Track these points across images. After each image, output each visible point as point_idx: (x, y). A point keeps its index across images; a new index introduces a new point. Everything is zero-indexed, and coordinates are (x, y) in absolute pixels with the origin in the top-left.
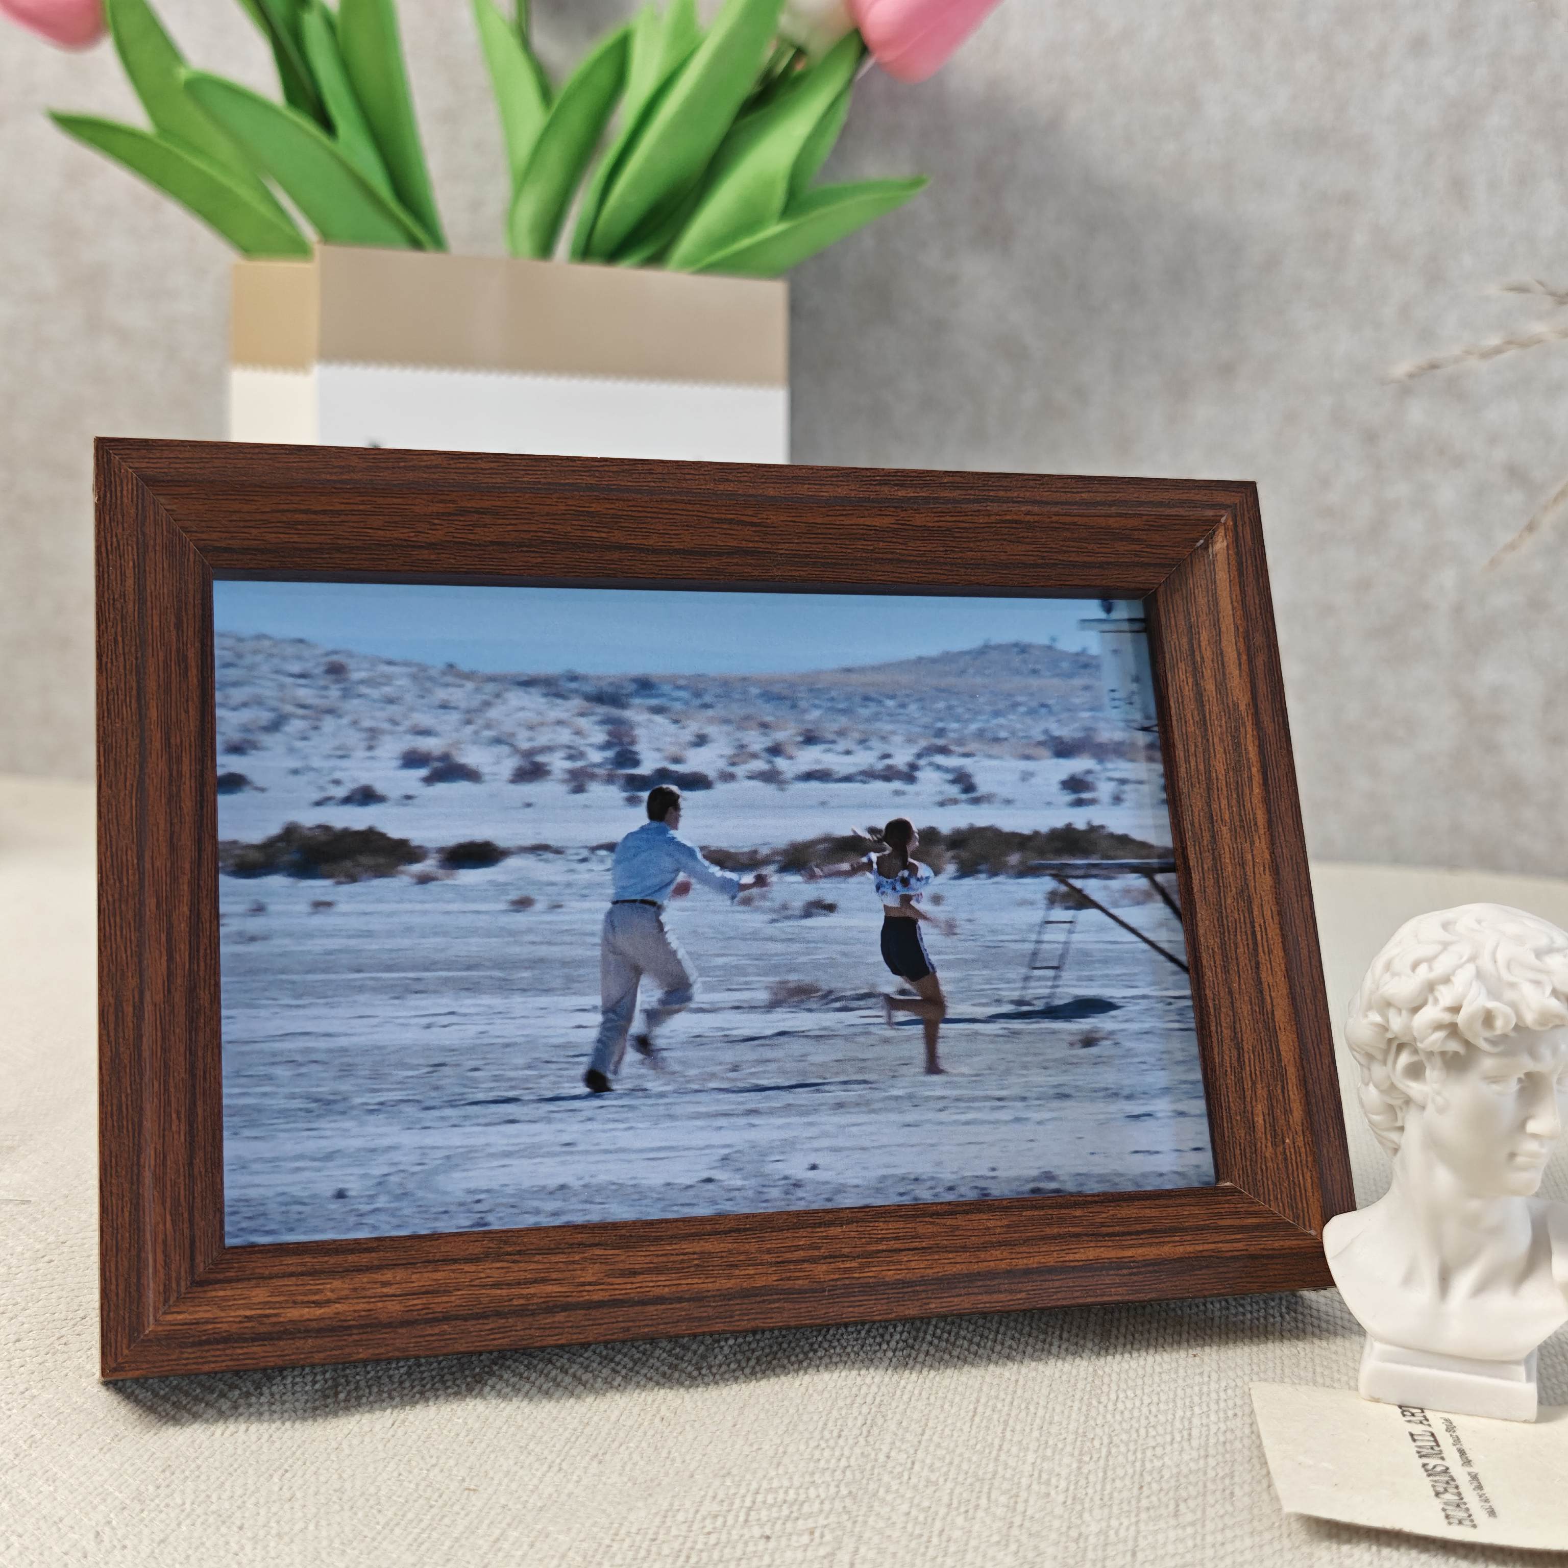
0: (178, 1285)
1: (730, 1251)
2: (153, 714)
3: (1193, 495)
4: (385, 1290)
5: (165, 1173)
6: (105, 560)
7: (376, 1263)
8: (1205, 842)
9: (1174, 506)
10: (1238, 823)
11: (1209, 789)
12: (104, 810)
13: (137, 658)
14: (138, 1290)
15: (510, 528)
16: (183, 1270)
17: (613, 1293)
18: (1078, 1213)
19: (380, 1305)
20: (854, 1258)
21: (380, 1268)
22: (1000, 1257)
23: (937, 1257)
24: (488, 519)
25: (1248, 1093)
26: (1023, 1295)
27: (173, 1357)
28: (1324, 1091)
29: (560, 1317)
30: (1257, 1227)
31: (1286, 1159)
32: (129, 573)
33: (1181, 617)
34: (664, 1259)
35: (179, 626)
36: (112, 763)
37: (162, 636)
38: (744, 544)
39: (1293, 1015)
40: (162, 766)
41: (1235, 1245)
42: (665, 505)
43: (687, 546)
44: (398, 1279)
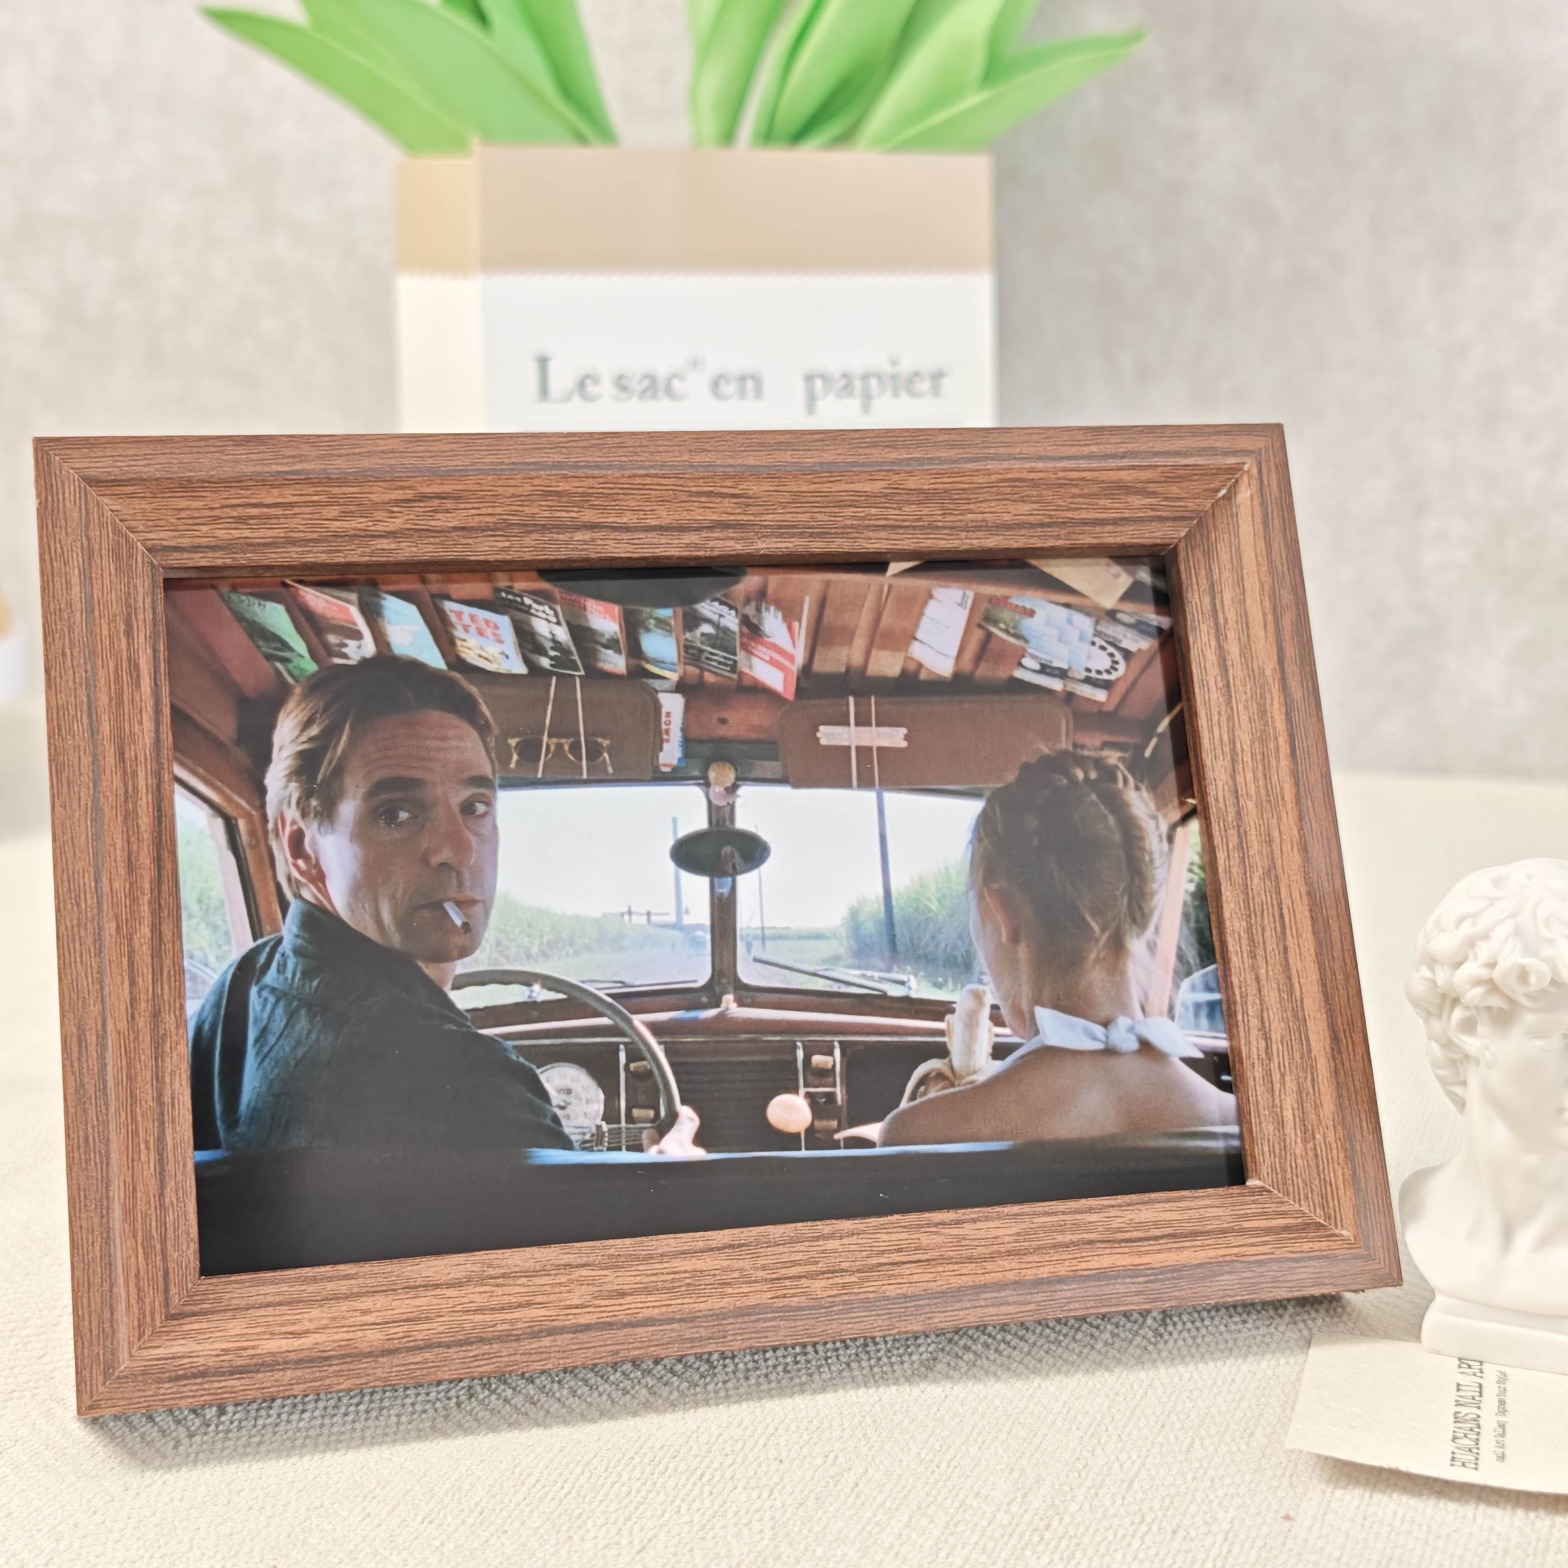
0: (153, 1318)
1: (724, 1270)
2: (106, 728)
3: (1211, 442)
4: (367, 1319)
5: (135, 1205)
6: (49, 569)
7: (355, 1290)
8: (1230, 819)
9: (1192, 455)
10: (1264, 798)
11: (1234, 761)
12: (58, 832)
13: (86, 672)
14: (112, 1325)
15: (474, 512)
16: (157, 1303)
17: (600, 1315)
18: (1093, 1217)
19: (360, 1334)
20: (853, 1272)
21: (359, 1295)
22: (1008, 1267)
23: (940, 1269)
24: (449, 504)
25: (1277, 1087)
26: (1032, 1307)
27: (150, 1393)
28: (1357, 1084)
29: (547, 1341)
30: (1286, 1229)
31: (1316, 1156)
32: (75, 580)
33: (1203, 573)
34: (654, 1278)
35: (129, 634)
36: (65, 782)
37: (112, 644)
38: (724, 517)
39: (1323, 1003)
40: (117, 782)
41: (1261, 1248)
42: (638, 481)
43: (664, 522)
44: (378, 1306)
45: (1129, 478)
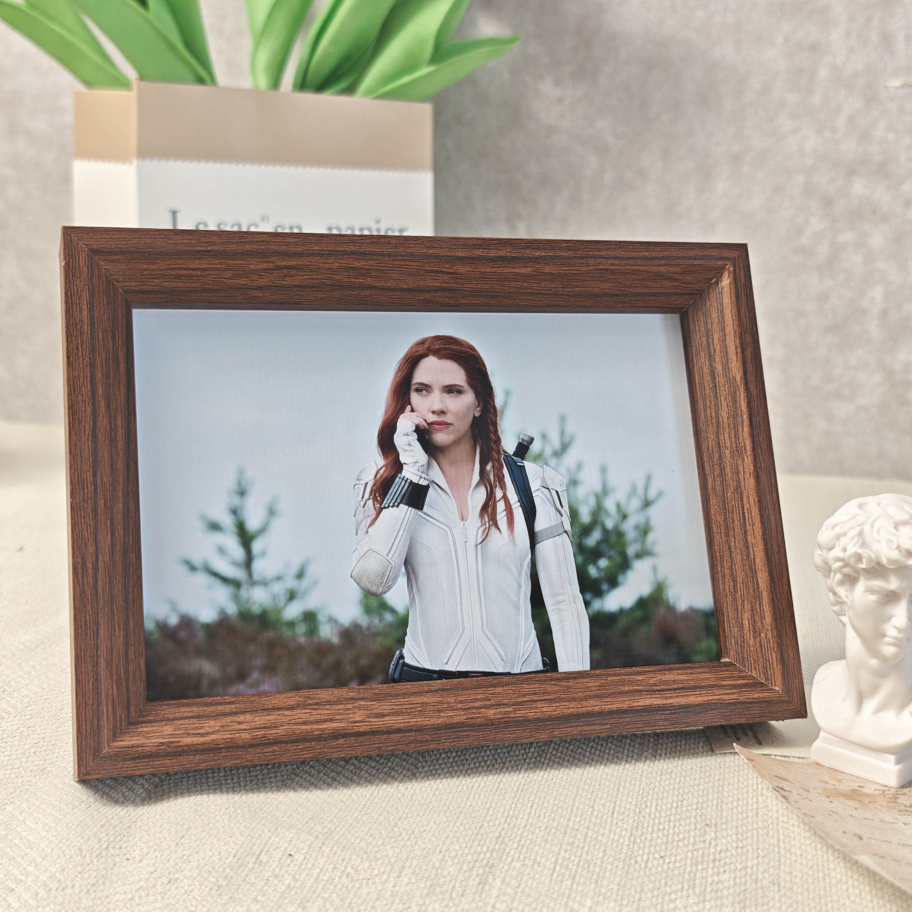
0: (121, 724)
1: (439, 703)
2: (100, 391)
3: (709, 252)
4: (242, 727)
5: (112, 660)
6: (70, 300)
7: (234, 710)
8: (715, 460)
9: (698, 259)
10: (735, 448)
11: (718, 428)
12: (73, 448)
13: (90, 359)
14: (98, 728)
15: (307, 277)
16: (123, 716)
17: (371, 727)
18: (640, 678)
19: (237, 735)
20: (511, 705)
21: (236, 713)
22: (595, 704)
23: (558, 705)
24: (293, 272)
25: (740, 607)
26: (608, 726)
27: (119, 767)
28: (784, 606)
29: (341, 741)
30: (744, 685)
31: (761, 646)
33: (702, 325)
34: (401, 707)
35: (113, 338)
37: (104, 345)
38: (444, 285)
39: (766, 562)
40: (106, 421)
41: (731, 696)
42: (398, 263)
43: (411, 287)
44: (247, 720)
45: (664, 271)
